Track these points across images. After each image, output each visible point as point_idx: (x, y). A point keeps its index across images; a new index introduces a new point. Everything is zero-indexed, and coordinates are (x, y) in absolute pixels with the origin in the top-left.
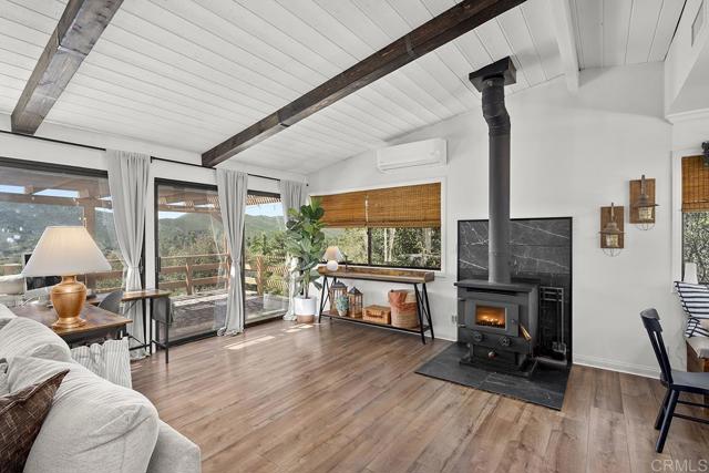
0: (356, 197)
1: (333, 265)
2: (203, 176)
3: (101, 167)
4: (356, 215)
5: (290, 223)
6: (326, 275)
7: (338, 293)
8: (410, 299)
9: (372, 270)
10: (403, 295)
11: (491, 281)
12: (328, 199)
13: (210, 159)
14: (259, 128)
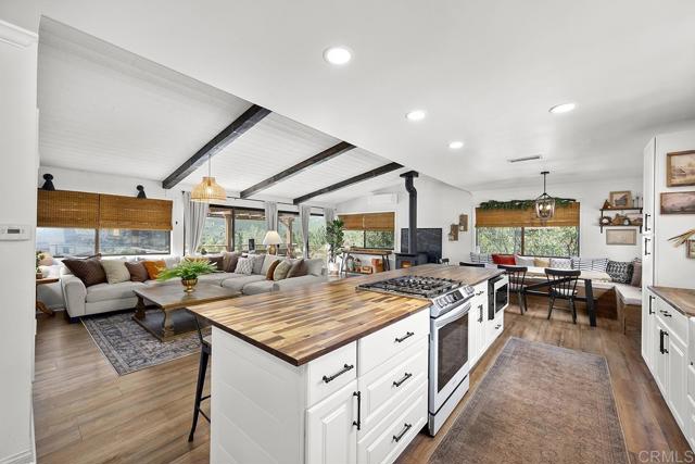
0: (359, 217)
1: (348, 247)
2: (294, 208)
3: (262, 208)
4: (359, 225)
5: (328, 229)
6: (345, 252)
7: (350, 261)
8: (381, 262)
9: (365, 251)
10: (378, 260)
11: (409, 253)
12: (346, 217)
13: (296, 201)
14: (320, 192)
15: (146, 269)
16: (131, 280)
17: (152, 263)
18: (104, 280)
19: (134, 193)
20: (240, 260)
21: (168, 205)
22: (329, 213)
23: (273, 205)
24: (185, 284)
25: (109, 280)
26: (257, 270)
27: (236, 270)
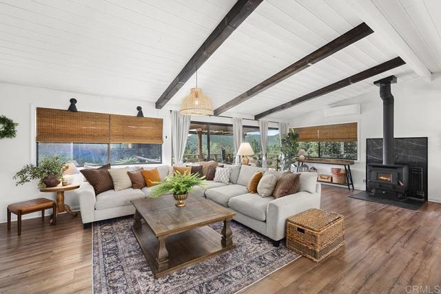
0: (313, 129)
1: (302, 157)
2: (255, 124)
3: (230, 123)
4: (313, 136)
5: (283, 140)
6: (299, 161)
7: (304, 169)
8: (342, 172)
10: (339, 170)
11: (384, 164)
13: (257, 117)
15: (144, 177)
16: (132, 187)
17: (148, 172)
18: (112, 187)
19: (135, 113)
20: (218, 169)
21: (159, 123)
22: (284, 126)
23: (239, 120)
24: (177, 199)
25: (115, 187)
26: (233, 179)
27: (215, 179)
